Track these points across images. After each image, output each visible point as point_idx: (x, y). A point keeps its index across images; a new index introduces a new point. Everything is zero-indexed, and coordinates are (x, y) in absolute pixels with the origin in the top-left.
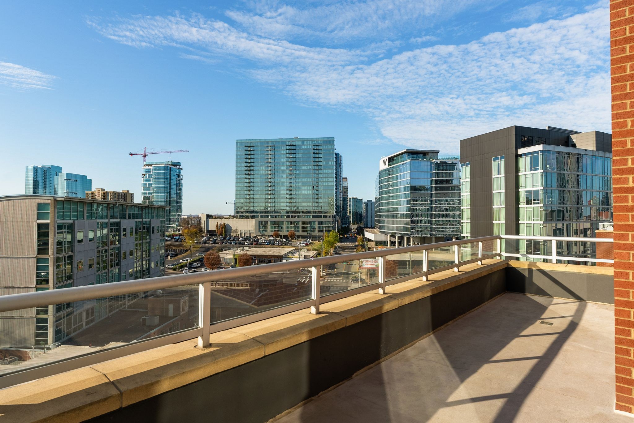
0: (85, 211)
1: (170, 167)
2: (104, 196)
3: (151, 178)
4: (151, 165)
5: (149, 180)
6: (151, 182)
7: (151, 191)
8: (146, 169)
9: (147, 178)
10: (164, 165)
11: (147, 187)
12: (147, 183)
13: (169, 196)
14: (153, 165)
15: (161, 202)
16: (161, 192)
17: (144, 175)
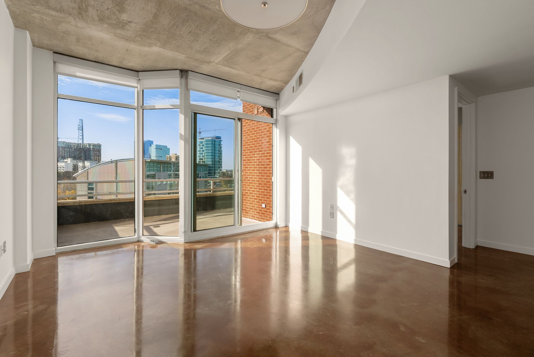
0: (162, 167)
1: (215, 140)
2: (177, 158)
3: (204, 147)
4: (203, 139)
5: (202, 148)
6: (204, 149)
7: (204, 155)
8: (201, 141)
9: (201, 147)
10: (211, 139)
11: (201, 152)
12: (201, 150)
13: (214, 158)
14: (205, 139)
15: (209, 161)
16: (209, 156)
17: (199, 145)
